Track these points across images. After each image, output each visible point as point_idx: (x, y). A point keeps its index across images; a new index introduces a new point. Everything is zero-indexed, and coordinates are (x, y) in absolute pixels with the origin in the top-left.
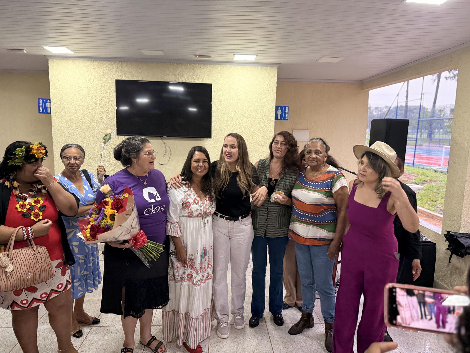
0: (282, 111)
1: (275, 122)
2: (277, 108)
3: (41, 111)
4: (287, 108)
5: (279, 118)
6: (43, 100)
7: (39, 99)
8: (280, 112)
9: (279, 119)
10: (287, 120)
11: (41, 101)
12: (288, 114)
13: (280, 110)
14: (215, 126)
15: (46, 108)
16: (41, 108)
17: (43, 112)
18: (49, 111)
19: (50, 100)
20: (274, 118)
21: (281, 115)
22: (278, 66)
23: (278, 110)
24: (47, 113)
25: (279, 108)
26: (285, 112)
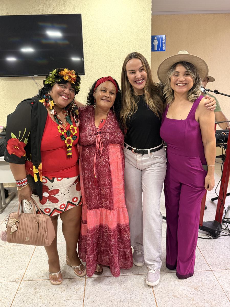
0: (159, 41)
1: (151, 53)
2: (153, 38)
4: (164, 37)
5: (156, 49)
8: (156, 43)
9: (156, 51)
10: (164, 50)
12: (165, 44)
13: (157, 40)
14: (87, 61)
20: (151, 49)
21: (158, 46)
23: (155, 40)
25: (156, 38)
26: (162, 42)
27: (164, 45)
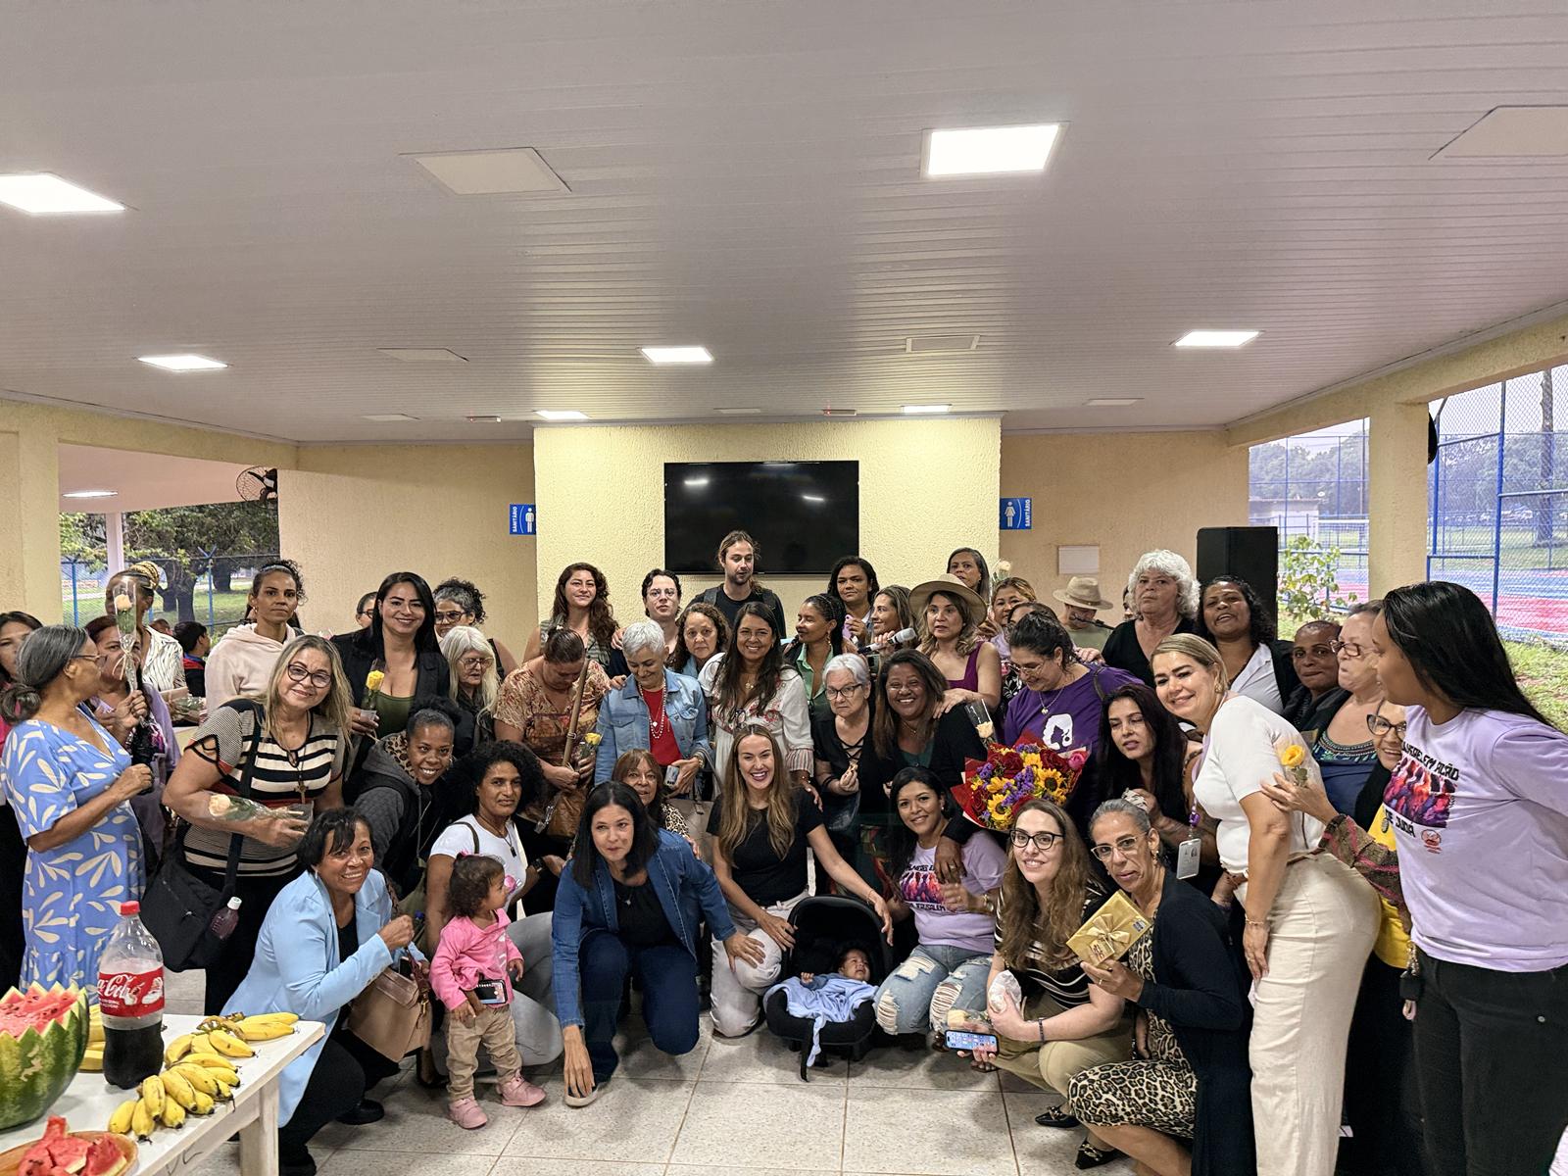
0: (1017, 511)
1: (1000, 534)
2: (1003, 504)
3: (515, 530)
4: (1028, 502)
5: (1010, 524)
6: (519, 507)
7: (512, 506)
8: (1011, 512)
9: (1010, 528)
10: (1029, 528)
11: (515, 509)
12: (1030, 515)
13: (1012, 508)
15: (525, 524)
16: (515, 524)
17: (519, 532)
18: (530, 529)
19: (534, 507)
20: (999, 526)
21: (1015, 519)
22: (1002, 415)
23: (1007, 508)
24: (526, 533)
25: (1010, 503)
26: (1024, 512)
27: (1028, 518)
